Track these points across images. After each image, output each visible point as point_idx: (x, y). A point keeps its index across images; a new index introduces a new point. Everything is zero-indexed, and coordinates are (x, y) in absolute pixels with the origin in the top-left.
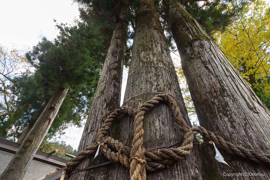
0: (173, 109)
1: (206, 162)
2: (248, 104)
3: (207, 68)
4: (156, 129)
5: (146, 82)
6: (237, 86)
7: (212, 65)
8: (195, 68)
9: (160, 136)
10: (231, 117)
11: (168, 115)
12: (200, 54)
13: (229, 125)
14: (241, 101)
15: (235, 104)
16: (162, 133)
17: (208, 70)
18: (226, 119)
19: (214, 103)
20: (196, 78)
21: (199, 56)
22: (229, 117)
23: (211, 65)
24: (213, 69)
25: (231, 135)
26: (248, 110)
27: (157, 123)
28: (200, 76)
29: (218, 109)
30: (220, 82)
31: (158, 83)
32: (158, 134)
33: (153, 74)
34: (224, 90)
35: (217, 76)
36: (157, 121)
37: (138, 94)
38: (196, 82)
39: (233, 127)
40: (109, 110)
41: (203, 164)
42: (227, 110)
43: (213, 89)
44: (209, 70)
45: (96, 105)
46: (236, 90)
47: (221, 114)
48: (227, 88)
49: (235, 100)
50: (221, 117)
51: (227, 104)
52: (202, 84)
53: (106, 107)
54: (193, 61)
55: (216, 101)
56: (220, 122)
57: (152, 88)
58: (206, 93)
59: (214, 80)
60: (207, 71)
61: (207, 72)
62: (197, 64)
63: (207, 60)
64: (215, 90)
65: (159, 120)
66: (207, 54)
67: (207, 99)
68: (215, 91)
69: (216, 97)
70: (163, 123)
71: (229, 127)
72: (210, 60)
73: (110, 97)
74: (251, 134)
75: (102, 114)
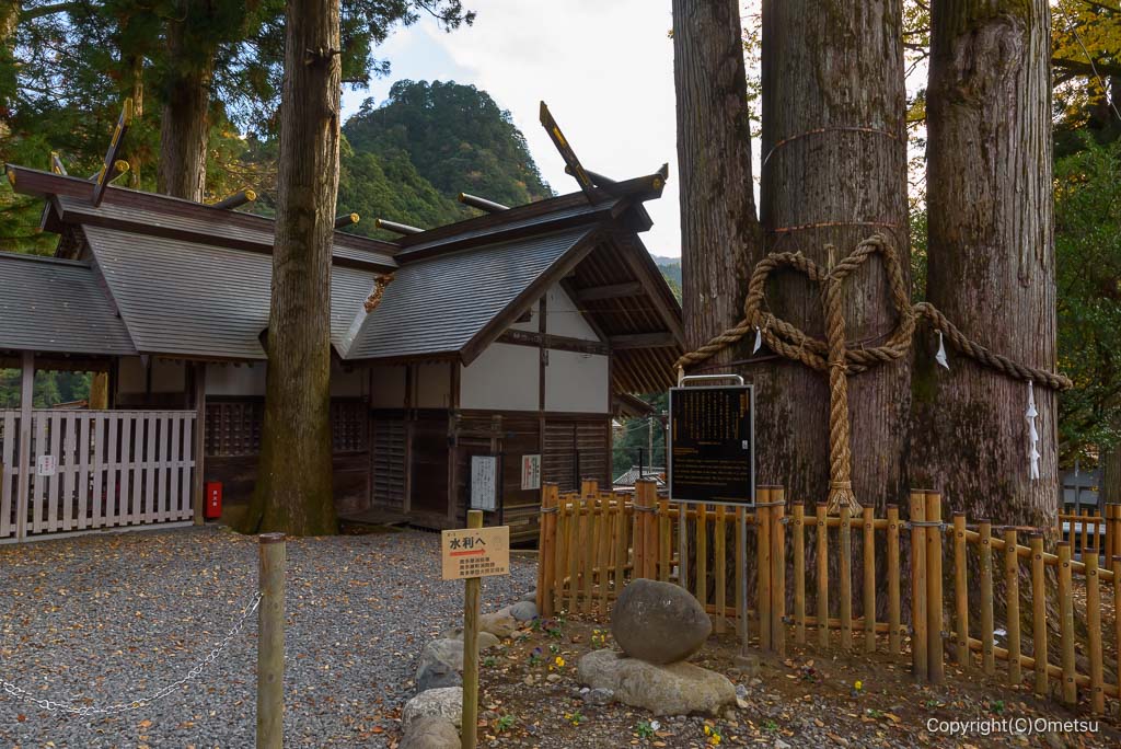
0: (891, 270)
1: (922, 355)
2: (1020, 269)
3: (985, 152)
4: (857, 309)
5: (841, 189)
6: (1022, 223)
7: (999, 148)
8: (960, 138)
9: (863, 322)
10: (983, 291)
11: (880, 279)
12: (984, 94)
13: (974, 304)
14: (1014, 261)
15: (1000, 267)
16: (866, 316)
17: (984, 162)
18: (975, 293)
19: (965, 255)
20: (952, 171)
21: (981, 101)
22: (980, 290)
23: (997, 146)
24: (996, 163)
25: (970, 321)
26: (1015, 280)
27: (859, 298)
28: (962, 172)
29: (968, 269)
30: (996, 206)
31: (866, 194)
32: (859, 318)
33: (857, 162)
34: (994, 230)
35: (995, 188)
36: (860, 292)
37: (823, 222)
38: (948, 184)
39: (980, 309)
40: (744, 241)
41: (917, 357)
42: (982, 277)
43: (976, 220)
44: (987, 161)
45: (711, 225)
46: (1017, 232)
47: (970, 281)
48: (1001, 227)
49: (1004, 258)
50: (968, 286)
51: (986, 266)
52: (959, 197)
53: (738, 234)
54: (960, 109)
55: (972, 251)
56: (962, 297)
57: (853, 211)
58: (961, 225)
59: (986, 196)
60: (981, 163)
61: (980, 165)
62: (966, 128)
63: (994, 126)
64: (978, 226)
65: (863, 292)
66: (1001, 102)
67: (956, 242)
68: (978, 229)
69: (974, 243)
70: (869, 297)
71: (973, 309)
72: (1000, 129)
73: (738, 202)
74: (998, 323)
75: (733, 253)
